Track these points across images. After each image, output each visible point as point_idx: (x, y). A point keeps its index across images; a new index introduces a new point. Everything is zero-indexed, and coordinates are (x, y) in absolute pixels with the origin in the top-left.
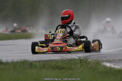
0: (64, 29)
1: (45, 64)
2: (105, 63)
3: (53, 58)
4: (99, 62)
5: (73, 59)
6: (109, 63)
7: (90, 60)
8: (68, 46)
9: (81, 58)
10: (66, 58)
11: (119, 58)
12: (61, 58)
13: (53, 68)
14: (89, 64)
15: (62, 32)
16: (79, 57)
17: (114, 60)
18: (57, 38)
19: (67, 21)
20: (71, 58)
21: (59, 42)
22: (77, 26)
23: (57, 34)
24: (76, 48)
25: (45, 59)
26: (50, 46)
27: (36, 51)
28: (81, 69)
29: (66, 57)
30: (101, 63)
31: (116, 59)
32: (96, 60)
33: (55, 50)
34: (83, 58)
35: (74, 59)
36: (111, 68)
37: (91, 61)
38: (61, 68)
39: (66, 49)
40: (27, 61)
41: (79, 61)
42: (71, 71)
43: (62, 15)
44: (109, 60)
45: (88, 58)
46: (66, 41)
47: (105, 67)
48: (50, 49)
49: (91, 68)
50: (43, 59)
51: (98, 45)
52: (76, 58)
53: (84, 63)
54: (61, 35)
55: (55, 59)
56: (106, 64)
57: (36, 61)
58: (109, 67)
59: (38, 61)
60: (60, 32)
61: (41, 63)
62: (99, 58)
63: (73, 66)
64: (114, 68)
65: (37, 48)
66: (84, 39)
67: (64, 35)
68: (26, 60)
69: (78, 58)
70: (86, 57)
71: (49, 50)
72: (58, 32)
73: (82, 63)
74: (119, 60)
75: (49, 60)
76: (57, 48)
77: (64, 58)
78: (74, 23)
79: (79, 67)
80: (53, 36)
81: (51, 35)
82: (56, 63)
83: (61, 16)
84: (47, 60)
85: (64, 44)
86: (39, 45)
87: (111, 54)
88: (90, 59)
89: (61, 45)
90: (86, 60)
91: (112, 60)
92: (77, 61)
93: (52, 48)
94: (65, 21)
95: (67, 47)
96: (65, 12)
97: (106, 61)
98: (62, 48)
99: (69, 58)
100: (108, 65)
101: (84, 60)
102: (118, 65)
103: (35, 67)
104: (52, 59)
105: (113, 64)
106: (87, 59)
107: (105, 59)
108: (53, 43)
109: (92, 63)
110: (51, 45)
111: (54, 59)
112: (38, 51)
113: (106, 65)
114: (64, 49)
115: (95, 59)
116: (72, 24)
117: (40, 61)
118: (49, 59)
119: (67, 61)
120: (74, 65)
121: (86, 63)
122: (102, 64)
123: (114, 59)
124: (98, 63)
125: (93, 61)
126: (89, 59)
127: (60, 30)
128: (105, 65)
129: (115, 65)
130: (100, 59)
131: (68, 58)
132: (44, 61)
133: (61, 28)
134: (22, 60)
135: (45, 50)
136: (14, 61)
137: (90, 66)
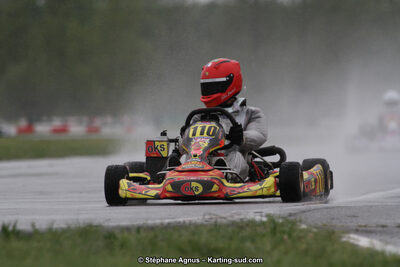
0: (213, 124)
1: (156, 236)
2: (352, 236)
3: (181, 220)
4: (333, 232)
5: (249, 221)
6: (368, 237)
7: (304, 226)
8: (226, 178)
9: (276, 220)
10: (225, 218)
12: (207, 217)
14: (300, 238)
15: (208, 134)
16: (268, 216)
17: (383, 226)
18: (193, 152)
19: (224, 96)
20: (241, 219)
21: (199, 166)
22: (253, 112)
23: (190, 140)
24: (255, 188)
25: (158, 222)
26: (168, 177)
27: (122, 193)
28: (276, 254)
29: (223, 215)
30: (341, 237)
31: (389, 222)
32: (325, 225)
33: (186, 193)
34: (281, 221)
35: (252, 224)
36: (372, 254)
37: (308, 231)
39: (220, 190)
40: (96, 226)
41: (269, 230)
43: (205, 77)
44: (365, 226)
45: (298, 219)
46: (220, 163)
47: (355, 250)
48: (169, 188)
49: (306, 252)
50: (150, 222)
52: (258, 218)
53: (286, 237)
54: (204, 142)
55: (190, 223)
56: (358, 240)
57: (127, 229)
58: (368, 249)
59: (133, 226)
60: (202, 133)
61: (143, 234)
62: (333, 219)
63: (248, 244)
64: (383, 253)
65: (124, 183)
66: (276, 158)
67: (213, 143)
68: (95, 223)
69: (264, 219)
70: (290, 215)
71: (165, 190)
72: (194, 134)
73: (278, 235)
75: (169, 224)
76: (194, 184)
77: (219, 220)
78: (244, 104)
79: (268, 247)
80: (172, 146)
81: (165, 144)
82: (194, 234)
83: (202, 81)
84: (162, 224)
85: (215, 174)
86: (131, 175)
87: (371, 206)
88: (305, 223)
89: (205, 177)
90: (290, 225)
91: (377, 226)
92: (260, 230)
93: (176, 185)
94: (215, 96)
95: (224, 181)
96: (216, 67)
97: (357, 231)
98: (207, 185)
99: (236, 218)
100: (364, 242)
101: (282, 225)
102: (395, 244)
103: (122, 246)
104: (179, 222)
105: (381, 240)
106: (294, 223)
107: (352, 224)
108: (179, 168)
109: (311, 235)
110: (171, 175)
111: (184, 222)
112: (129, 195)
113: (356, 243)
114: (215, 188)
115: (320, 224)
116: (237, 105)
117: (139, 229)
119: (230, 229)
120: (253, 241)
121: (290, 236)
122: (344, 239)
123: (383, 222)
124: (329, 235)
125: (315, 230)
126: (301, 221)
127: (199, 125)
128: (352, 241)
129: (387, 243)
130: (335, 222)
131: (230, 219)
132: (152, 228)
133: (203, 119)
134: (82, 225)
135: (153, 193)
136: (55, 226)
137: (303, 246)
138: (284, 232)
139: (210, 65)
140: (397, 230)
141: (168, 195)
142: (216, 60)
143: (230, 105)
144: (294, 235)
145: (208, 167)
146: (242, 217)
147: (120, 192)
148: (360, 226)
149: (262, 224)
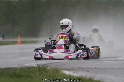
1: (3, 72)
2: (64, 71)
3: (11, 66)
4: (58, 70)
6: (69, 71)
7: (49, 68)
9: (40, 66)
10: (24, 66)
11: (79, 66)
12: (19, 66)
13: (12, 77)
14: (48, 72)
16: (37, 65)
17: (73, 68)
25: (4, 67)
28: (40, 77)
29: (24, 65)
31: (76, 67)
32: (55, 68)
34: (42, 66)
35: (33, 67)
36: (70, 77)
37: (50, 69)
38: (19, 76)
41: (38, 69)
42: (29, 79)
44: (68, 68)
49: (49, 76)
50: (1, 67)
52: (34, 66)
53: (43, 71)
55: (14, 67)
62: (58, 66)
63: (32, 74)
64: (73, 76)
69: (36, 66)
70: (45, 65)
73: (41, 71)
74: (78, 68)
79: (38, 74)
82: (15, 71)
84: (5, 68)
90: (44, 68)
91: (72, 68)
92: (35, 69)
97: (65, 69)
99: (28, 66)
100: (67, 73)
101: (42, 68)
104: (10, 67)
105: (73, 72)
106: (46, 67)
107: (64, 67)
109: (51, 71)
111: (12, 67)
115: (54, 67)
118: (8, 67)
119: (26, 69)
120: (33, 73)
121: (45, 71)
122: (61, 72)
123: (73, 67)
125: (52, 69)
126: (48, 67)
128: (64, 73)
129: (74, 73)
130: (59, 67)
131: (26, 66)
137: (48, 74)
138: (43, 70)
140: (78, 69)
144: (46, 71)
146: (30, 65)
148: (66, 68)
149: (36, 67)
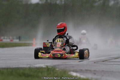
0: (62, 39)
8: (67, 54)
15: (61, 41)
18: (58, 46)
19: (64, 32)
21: (59, 50)
23: (56, 43)
24: (73, 56)
26: (51, 52)
33: (56, 57)
39: (65, 56)
43: (57, 28)
46: (64, 49)
48: (52, 55)
51: (87, 53)
54: (60, 44)
60: (59, 41)
65: (40, 54)
67: (62, 44)
72: (57, 41)
76: (58, 54)
78: (67, 34)
81: (48, 43)
85: (63, 52)
86: (41, 51)
89: (61, 53)
93: (53, 54)
94: (62, 32)
98: (62, 55)
108: (54, 50)
110: (52, 52)
112: (41, 57)
114: (64, 55)
127: (59, 39)
133: (59, 38)
135: (48, 56)
139: (59, 25)
141: (51, 57)
142: (60, 23)
143: (65, 34)
145: (61, 50)
147: (39, 56)
